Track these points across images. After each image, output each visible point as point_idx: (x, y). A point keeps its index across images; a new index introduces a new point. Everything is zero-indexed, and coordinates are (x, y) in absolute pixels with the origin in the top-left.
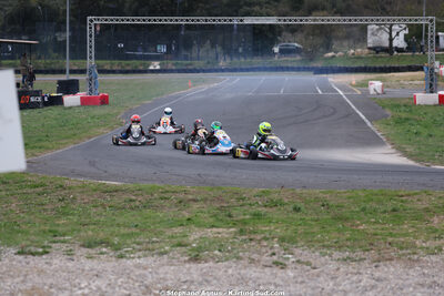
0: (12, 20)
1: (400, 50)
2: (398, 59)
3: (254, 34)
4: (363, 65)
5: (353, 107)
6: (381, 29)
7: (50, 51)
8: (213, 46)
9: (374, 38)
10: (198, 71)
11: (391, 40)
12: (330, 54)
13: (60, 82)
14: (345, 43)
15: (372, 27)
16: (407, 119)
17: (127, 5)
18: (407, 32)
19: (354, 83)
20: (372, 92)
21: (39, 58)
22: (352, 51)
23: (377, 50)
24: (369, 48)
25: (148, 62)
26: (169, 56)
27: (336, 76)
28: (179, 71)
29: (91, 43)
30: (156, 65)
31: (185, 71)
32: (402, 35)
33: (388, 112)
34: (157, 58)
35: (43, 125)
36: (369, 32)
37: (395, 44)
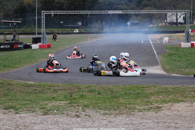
0: (16, 12)
1: (181, 24)
2: (180, 27)
3: (119, 17)
4: (165, 30)
5: (154, 49)
6: (173, 14)
7: (32, 25)
8: (102, 22)
9: (170, 18)
10: (95, 33)
11: (177, 19)
12: (151, 26)
13: (33, 39)
14: (158, 21)
15: (169, 14)
16: (174, 54)
17: (65, 5)
18: (184, 16)
19: (158, 38)
20: (164, 42)
21: (27, 28)
22: (161, 24)
23: (172, 23)
24: (168, 23)
25: (73, 29)
26: (83, 27)
27: (152, 35)
28: (87, 33)
29: (43, 22)
30: (77, 31)
31: (89, 33)
32: (182, 17)
33: (167, 51)
34: (78, 28)
35: (21, 57)
36: (168, 16)
37: (179, 21)
